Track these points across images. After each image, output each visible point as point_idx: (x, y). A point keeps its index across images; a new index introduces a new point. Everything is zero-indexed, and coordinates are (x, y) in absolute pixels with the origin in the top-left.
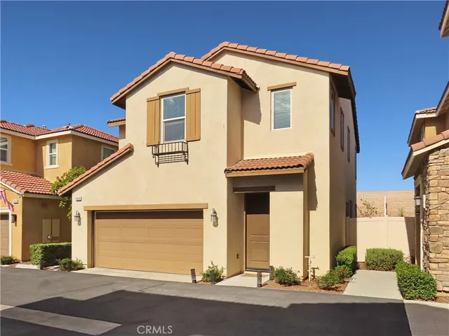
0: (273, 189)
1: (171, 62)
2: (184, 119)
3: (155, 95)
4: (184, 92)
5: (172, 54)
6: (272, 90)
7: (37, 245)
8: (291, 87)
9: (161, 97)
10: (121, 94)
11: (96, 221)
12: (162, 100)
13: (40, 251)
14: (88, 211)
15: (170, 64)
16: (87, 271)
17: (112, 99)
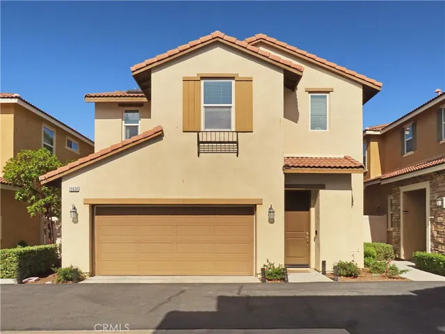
0: (323, 187)
1: (218, 41)
2: (230, 107)
3: (194, 75)
4: (233, 78)
5: (217, 33)
6: (310, 92)
7: (9, 250)
8: (328, 92)
9: (202, 78)
10: (147, 65)
11: (96, 217)
12: (202, 82)
13: (15, 259)
14: (90, 204)
15: (216, 43)
16: (89, 280)
17: (133, 68)
